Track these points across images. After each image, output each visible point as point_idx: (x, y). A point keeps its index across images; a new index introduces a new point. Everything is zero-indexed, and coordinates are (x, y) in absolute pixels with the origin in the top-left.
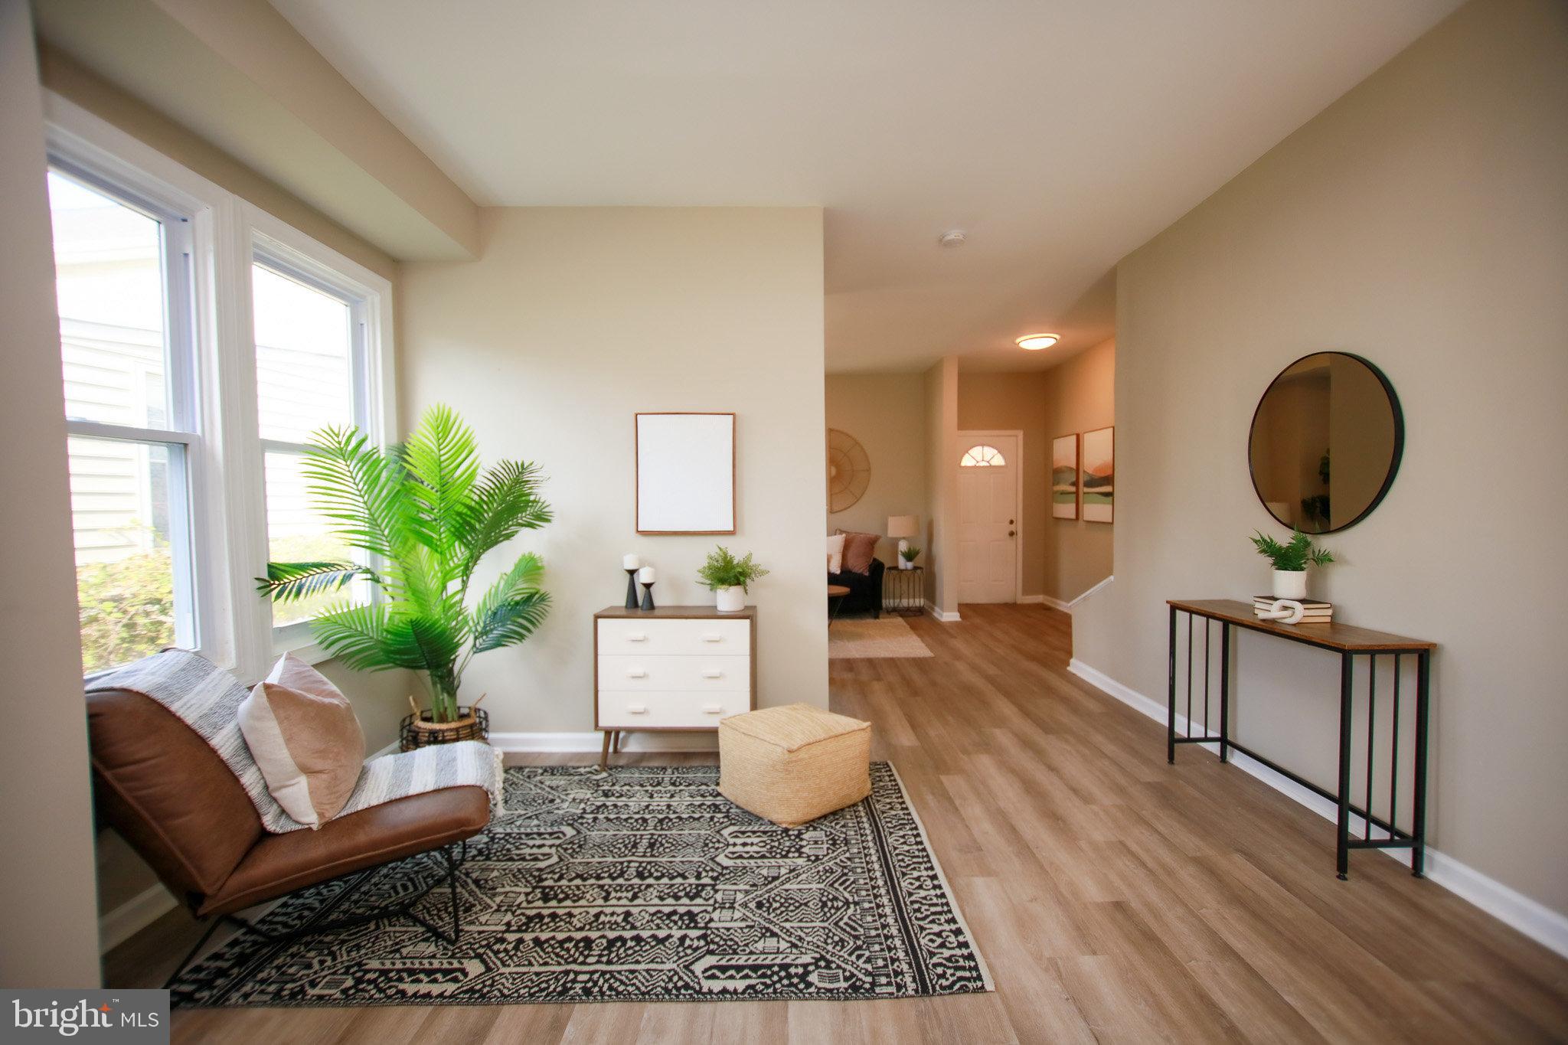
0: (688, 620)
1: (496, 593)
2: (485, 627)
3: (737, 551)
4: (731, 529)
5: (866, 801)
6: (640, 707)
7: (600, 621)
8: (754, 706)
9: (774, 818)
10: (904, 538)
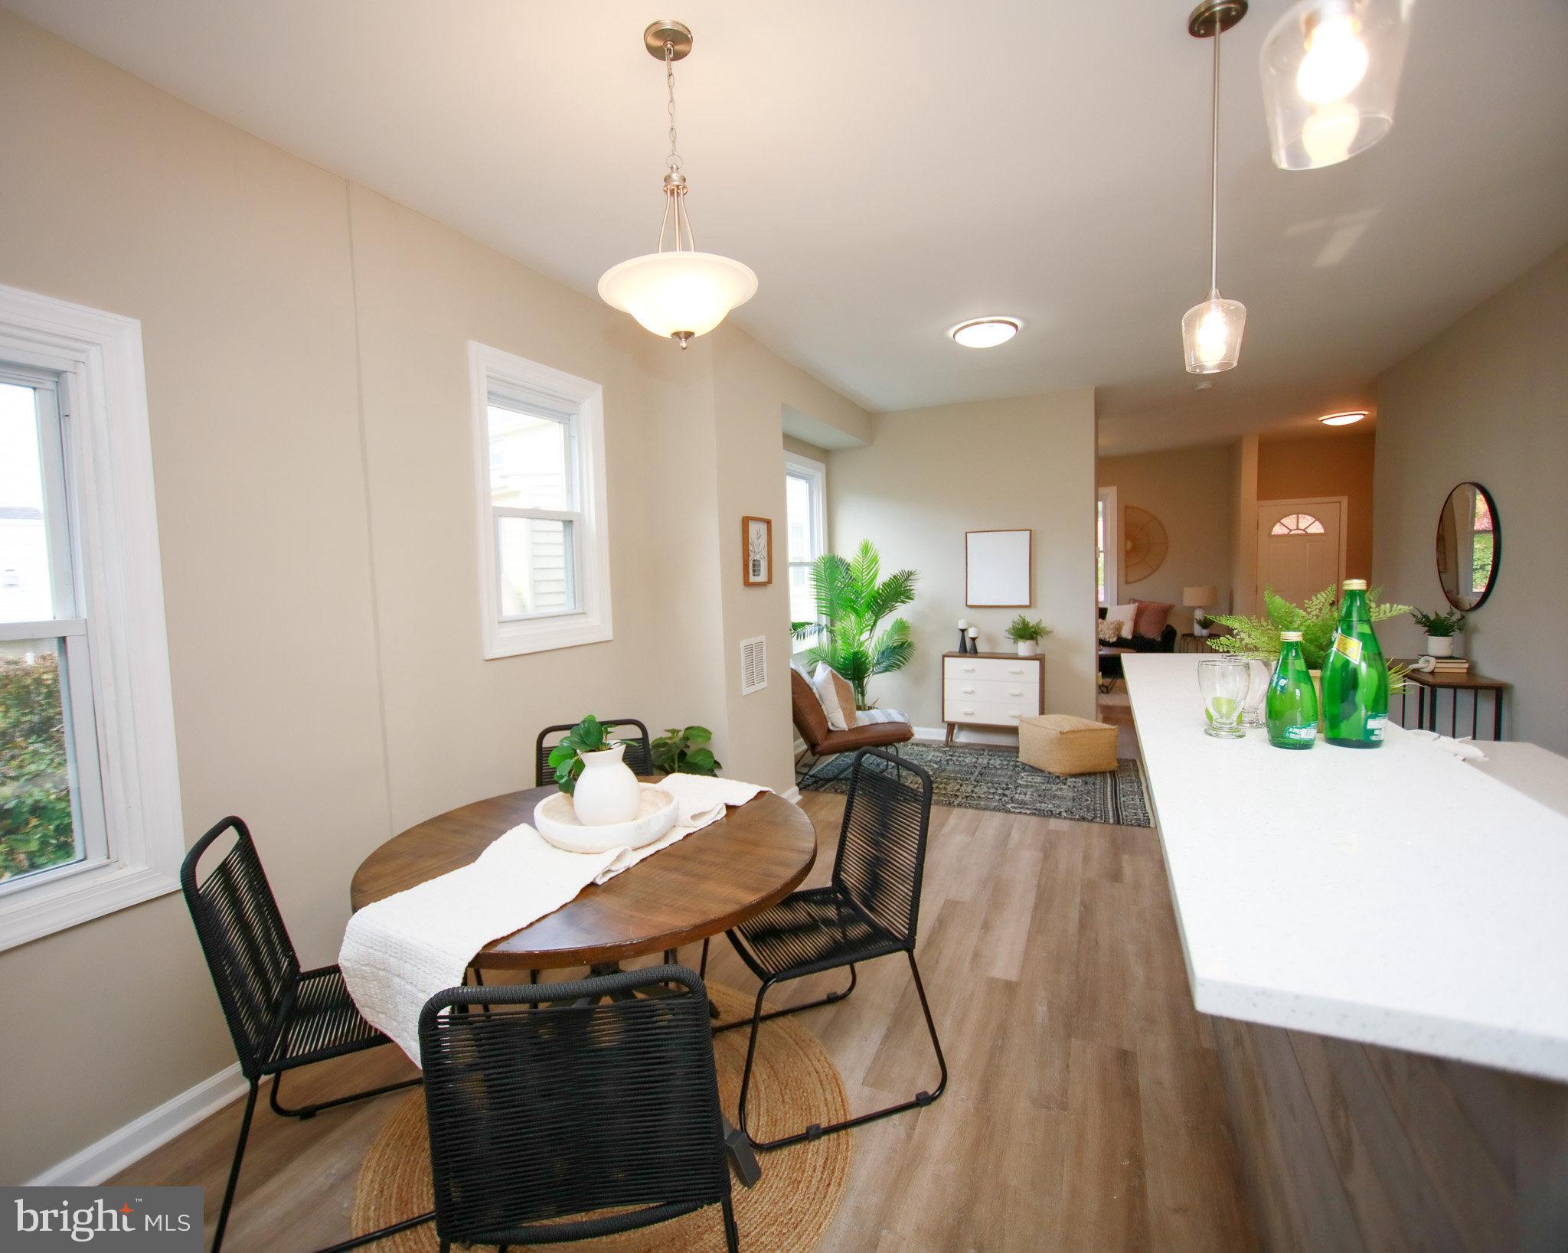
0: (1000, 660)
1: (882, 642)
2: (878, 660)
3: (1032, 618)
4: (1028, 604)
5: (1113, 773)
6: (969, 711)
7: (946, 659)
8: (1042, 711)
9: (1051, 770)
10: (1200, 607)
